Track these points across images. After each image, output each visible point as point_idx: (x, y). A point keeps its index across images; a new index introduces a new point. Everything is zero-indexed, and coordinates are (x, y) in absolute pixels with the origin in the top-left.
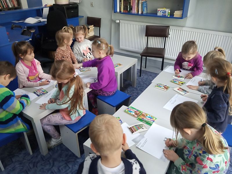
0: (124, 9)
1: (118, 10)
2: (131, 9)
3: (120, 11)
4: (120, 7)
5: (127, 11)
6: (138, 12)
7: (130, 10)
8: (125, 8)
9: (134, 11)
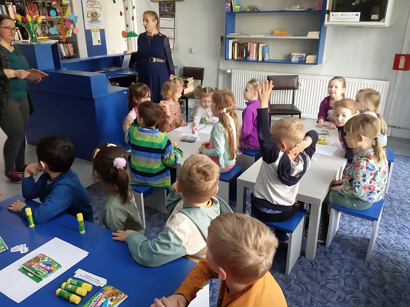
0: (238, 55)
1: (230, 57)
2: (248, 55)
3: (233, 58)
4: (232, 53)
5: (242, 58)
6: (258, 58)
7: (246, 57)
8: (240, 53)
9: (253, 57)
